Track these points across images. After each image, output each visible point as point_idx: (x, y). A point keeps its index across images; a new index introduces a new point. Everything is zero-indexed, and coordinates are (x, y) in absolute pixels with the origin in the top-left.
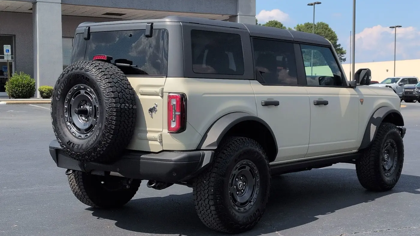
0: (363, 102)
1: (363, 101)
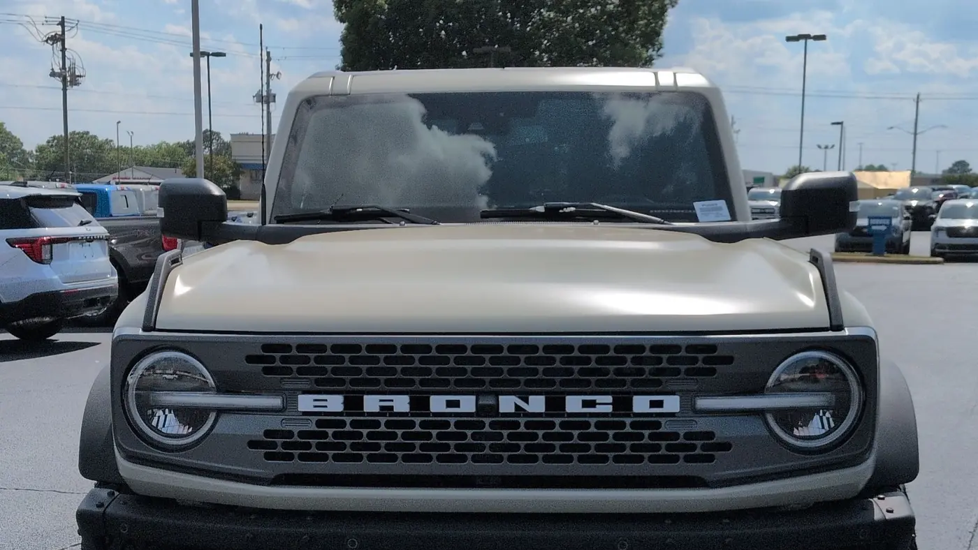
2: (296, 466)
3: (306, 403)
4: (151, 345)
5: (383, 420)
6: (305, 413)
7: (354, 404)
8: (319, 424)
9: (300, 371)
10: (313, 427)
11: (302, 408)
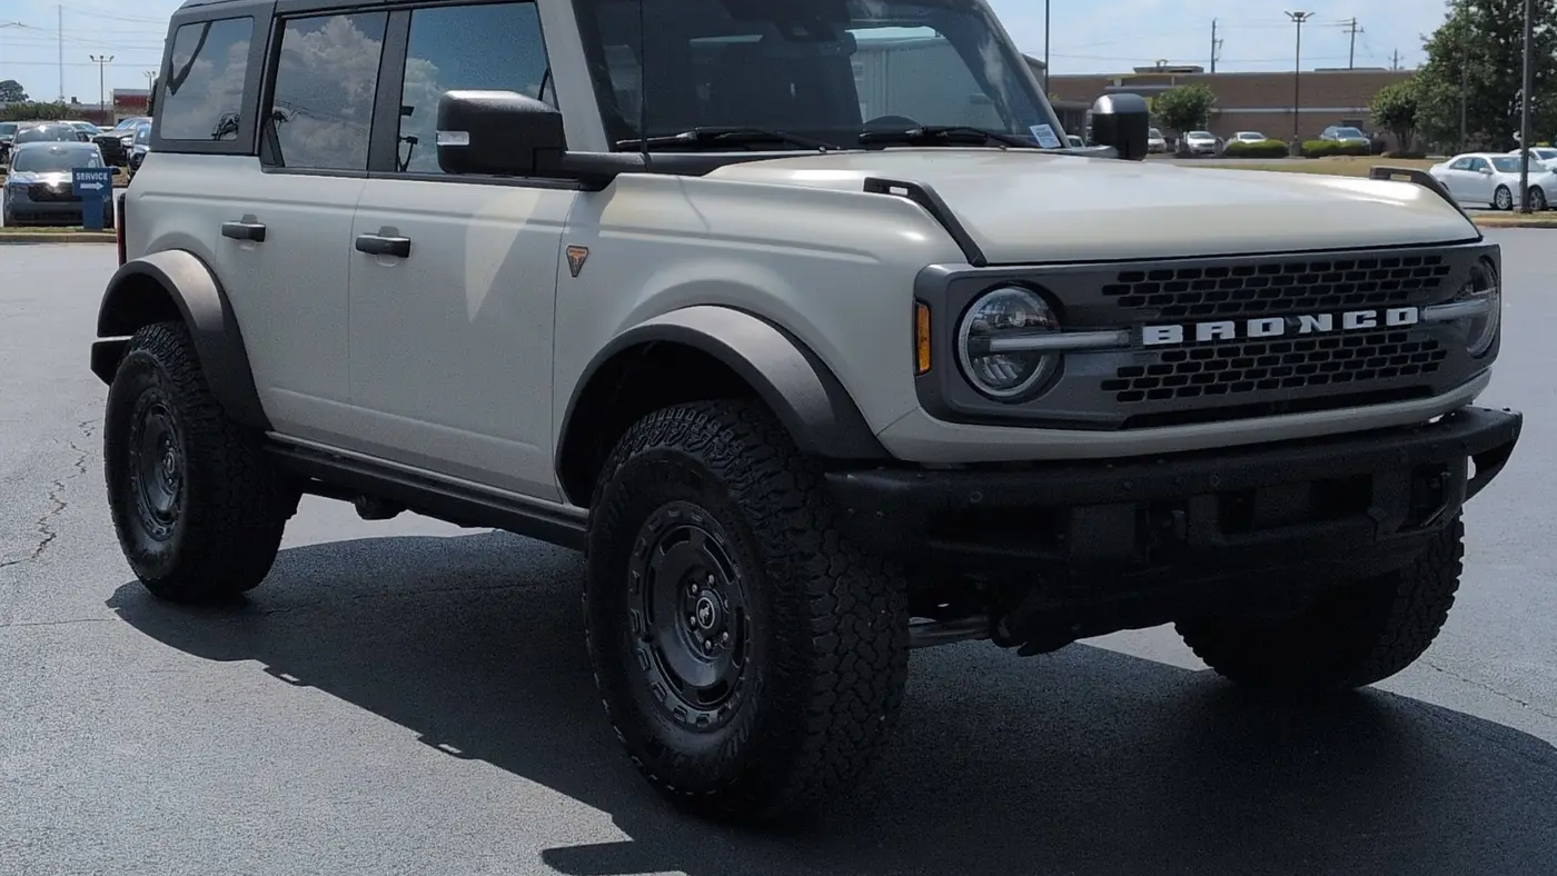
0: (585, 265)
1: (582, 261)
2: (1146, 405)
3: (1151, 335)
4: (998, 281)
5: (1215, 348)
6: (1148, 347)
7: (1190, 333)
8: (1166, 357)
9: (1152, 300)
10: (1159, 362)
11: (1147, 342)
